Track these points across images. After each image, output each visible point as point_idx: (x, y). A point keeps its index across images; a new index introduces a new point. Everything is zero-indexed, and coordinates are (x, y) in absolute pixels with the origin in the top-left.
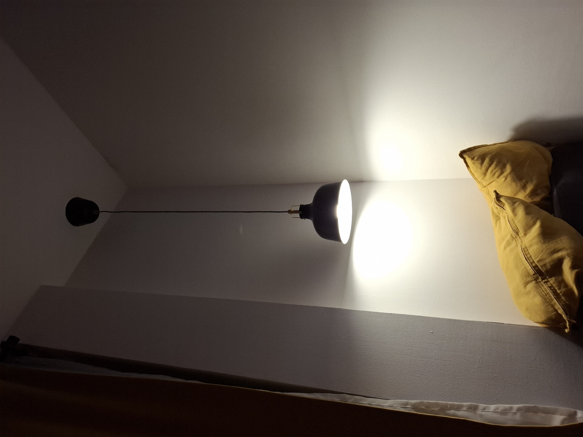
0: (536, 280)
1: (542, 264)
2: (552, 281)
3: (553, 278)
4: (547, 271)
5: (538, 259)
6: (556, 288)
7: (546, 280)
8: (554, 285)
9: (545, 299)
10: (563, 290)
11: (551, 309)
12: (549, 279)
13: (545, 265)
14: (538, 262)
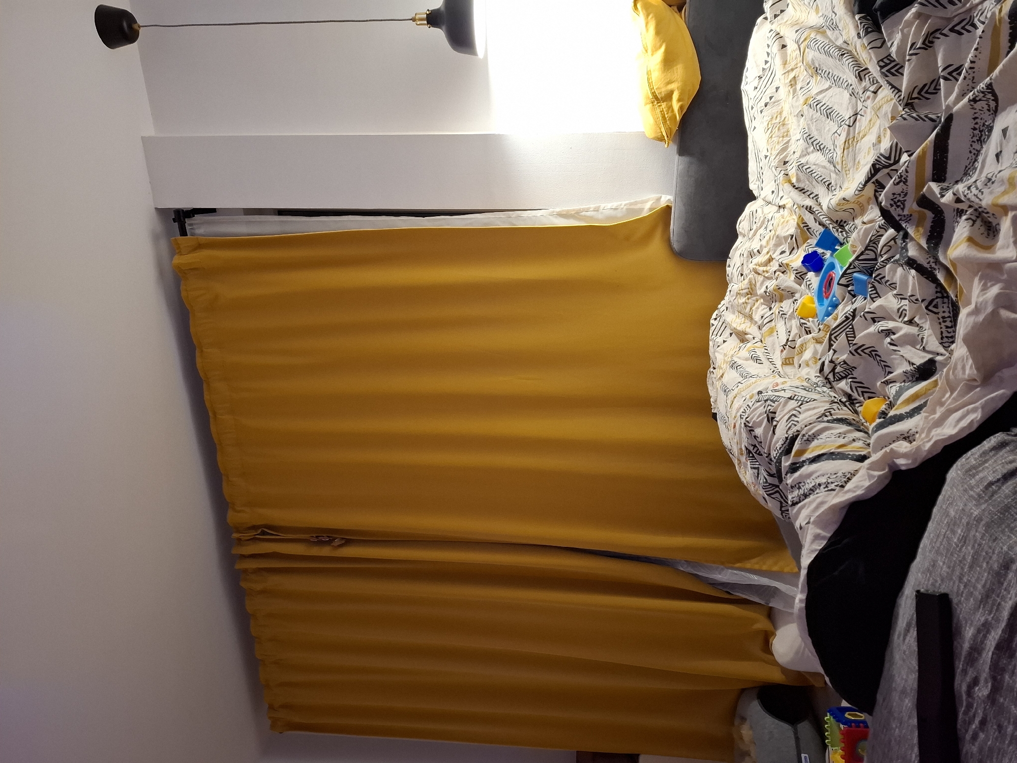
0: (653, 103)
1: (659, 92)
2: (664, 105)
3: (665, 103)
4: (662, 98)
5: (657, 87)
6: (665, 113)
7: (660, 104)
8: (664, 110)
9: (656, 122)
10: (670, 114)
11: (659, 131)
12: (662, 104)
13: (661, 93)
14: (656, 89)
